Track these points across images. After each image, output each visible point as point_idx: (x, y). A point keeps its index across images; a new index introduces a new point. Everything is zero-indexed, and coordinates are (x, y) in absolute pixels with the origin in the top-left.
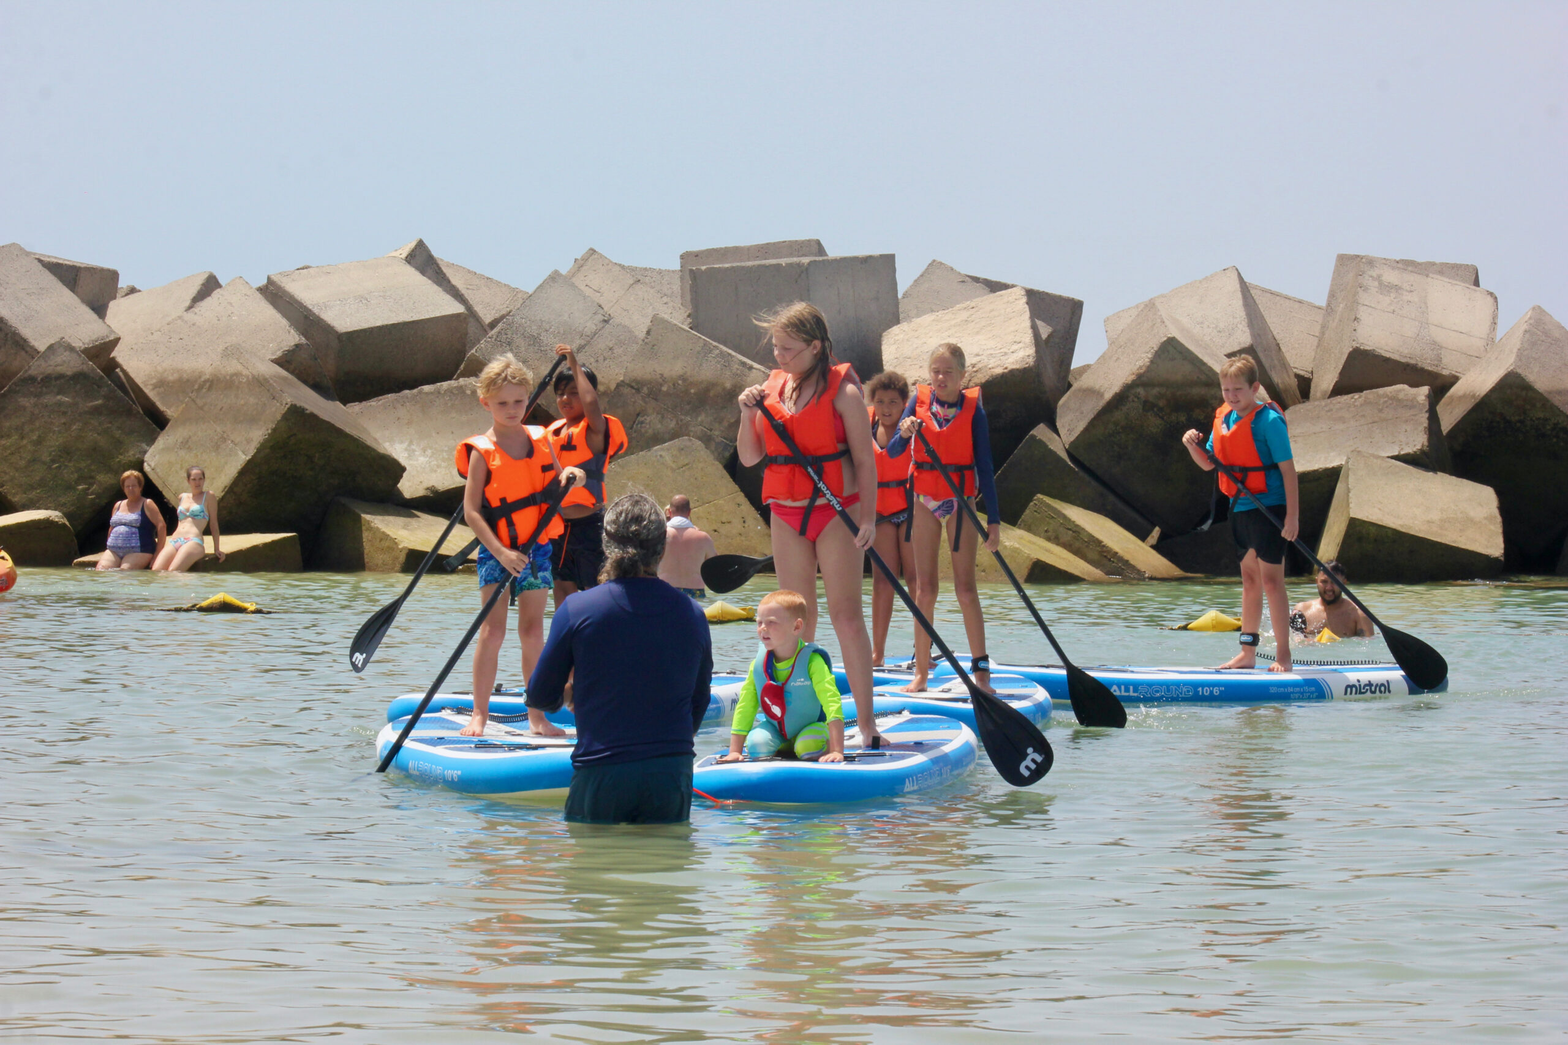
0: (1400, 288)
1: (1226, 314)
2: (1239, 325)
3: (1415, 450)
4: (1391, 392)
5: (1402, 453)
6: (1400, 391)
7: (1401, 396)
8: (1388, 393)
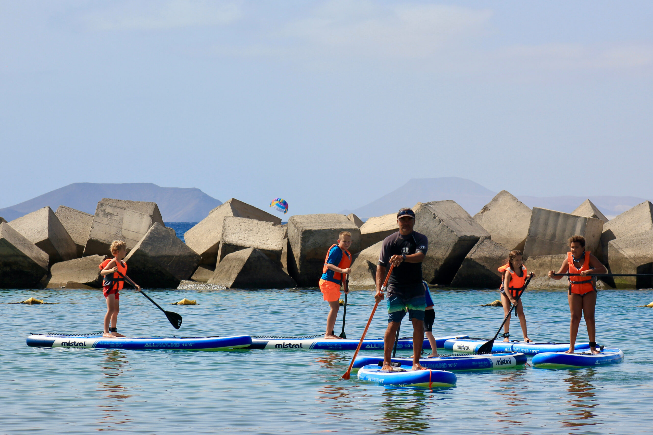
0: (113, 215)
1: (42, 226)
2: (45, 230)
3: (93, 280)
4: (92, 258)
5: (88, 282)
6: (95, 257)
7: (95, 259)
8: (91, 258)
